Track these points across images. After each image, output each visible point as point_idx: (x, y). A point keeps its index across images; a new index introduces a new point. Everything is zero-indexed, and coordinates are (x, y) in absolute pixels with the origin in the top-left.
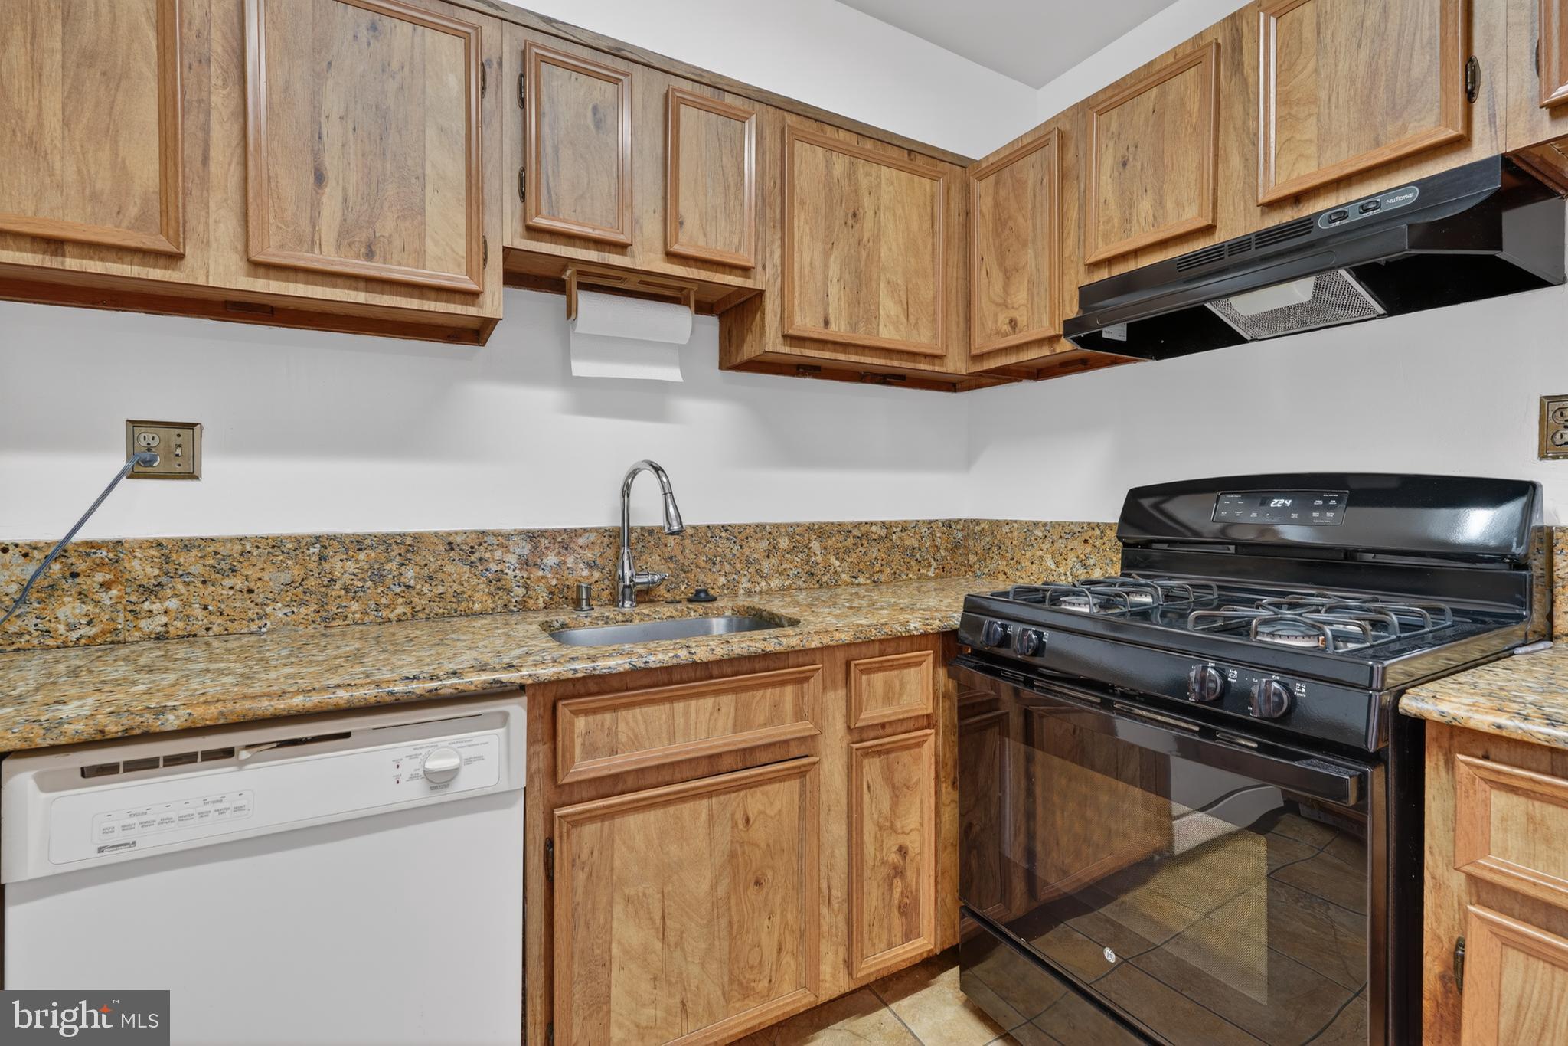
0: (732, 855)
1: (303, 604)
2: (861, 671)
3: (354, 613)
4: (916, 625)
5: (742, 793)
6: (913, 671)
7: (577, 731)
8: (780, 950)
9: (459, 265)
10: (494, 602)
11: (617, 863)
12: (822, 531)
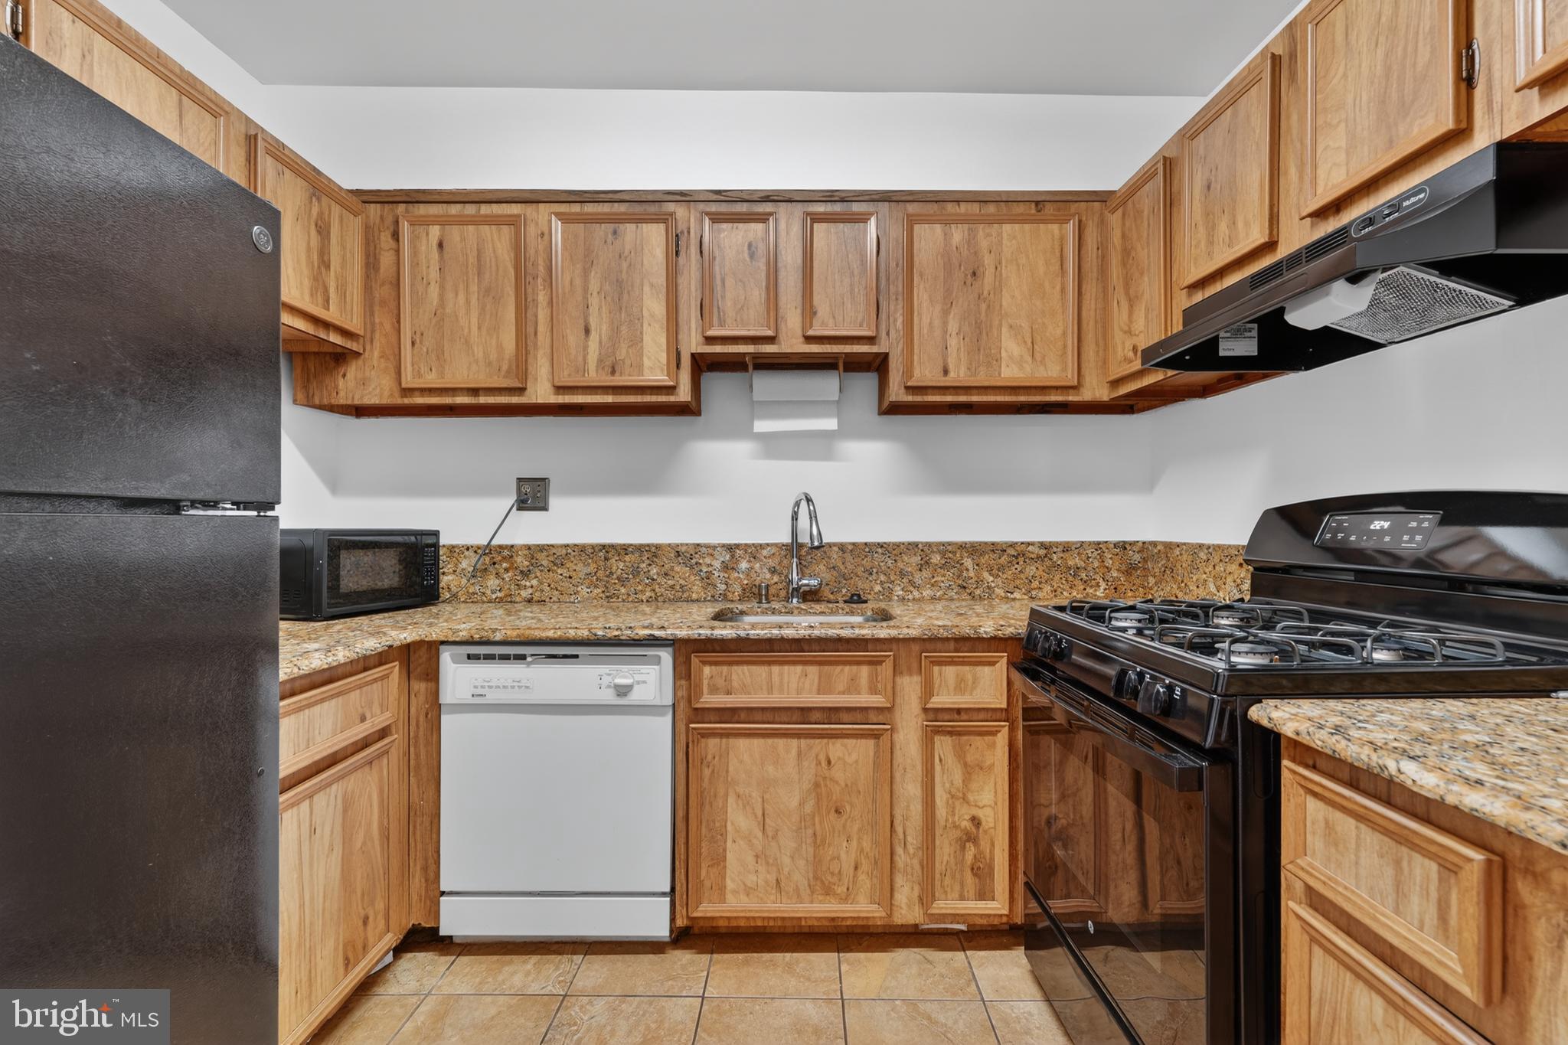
0: (817, 785)
1: (596, 587)
2: (931, 662)
3: (623, 594)
4: (988, 628)
5: (825, 740)
6: (987, 669)
7: (705, 676)
8: (856, 868)
9: (662, 370)
10: (705, 593)
11: (731, 769)
12: (974, 549)
